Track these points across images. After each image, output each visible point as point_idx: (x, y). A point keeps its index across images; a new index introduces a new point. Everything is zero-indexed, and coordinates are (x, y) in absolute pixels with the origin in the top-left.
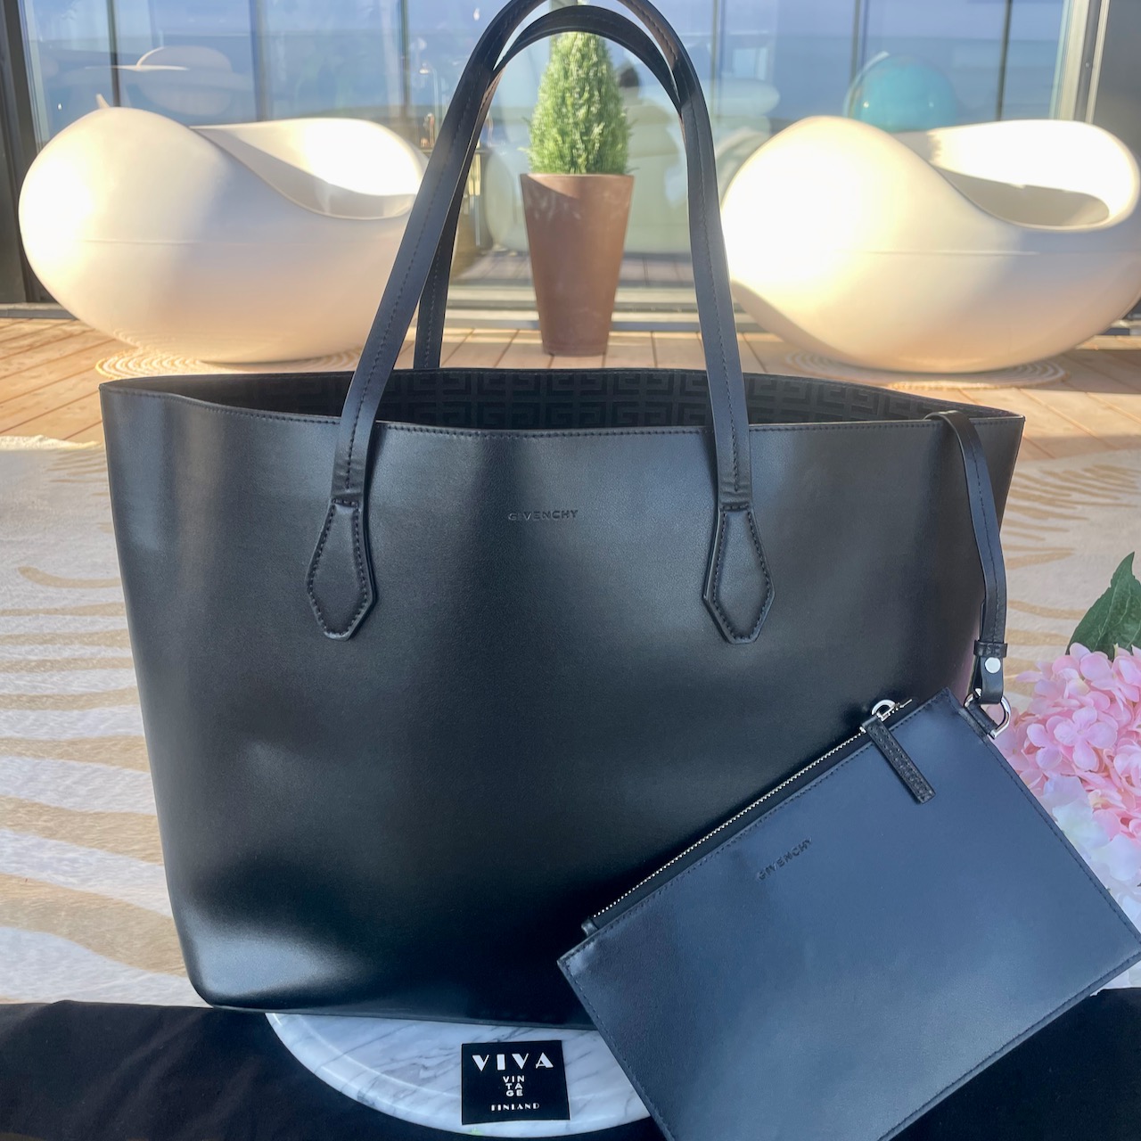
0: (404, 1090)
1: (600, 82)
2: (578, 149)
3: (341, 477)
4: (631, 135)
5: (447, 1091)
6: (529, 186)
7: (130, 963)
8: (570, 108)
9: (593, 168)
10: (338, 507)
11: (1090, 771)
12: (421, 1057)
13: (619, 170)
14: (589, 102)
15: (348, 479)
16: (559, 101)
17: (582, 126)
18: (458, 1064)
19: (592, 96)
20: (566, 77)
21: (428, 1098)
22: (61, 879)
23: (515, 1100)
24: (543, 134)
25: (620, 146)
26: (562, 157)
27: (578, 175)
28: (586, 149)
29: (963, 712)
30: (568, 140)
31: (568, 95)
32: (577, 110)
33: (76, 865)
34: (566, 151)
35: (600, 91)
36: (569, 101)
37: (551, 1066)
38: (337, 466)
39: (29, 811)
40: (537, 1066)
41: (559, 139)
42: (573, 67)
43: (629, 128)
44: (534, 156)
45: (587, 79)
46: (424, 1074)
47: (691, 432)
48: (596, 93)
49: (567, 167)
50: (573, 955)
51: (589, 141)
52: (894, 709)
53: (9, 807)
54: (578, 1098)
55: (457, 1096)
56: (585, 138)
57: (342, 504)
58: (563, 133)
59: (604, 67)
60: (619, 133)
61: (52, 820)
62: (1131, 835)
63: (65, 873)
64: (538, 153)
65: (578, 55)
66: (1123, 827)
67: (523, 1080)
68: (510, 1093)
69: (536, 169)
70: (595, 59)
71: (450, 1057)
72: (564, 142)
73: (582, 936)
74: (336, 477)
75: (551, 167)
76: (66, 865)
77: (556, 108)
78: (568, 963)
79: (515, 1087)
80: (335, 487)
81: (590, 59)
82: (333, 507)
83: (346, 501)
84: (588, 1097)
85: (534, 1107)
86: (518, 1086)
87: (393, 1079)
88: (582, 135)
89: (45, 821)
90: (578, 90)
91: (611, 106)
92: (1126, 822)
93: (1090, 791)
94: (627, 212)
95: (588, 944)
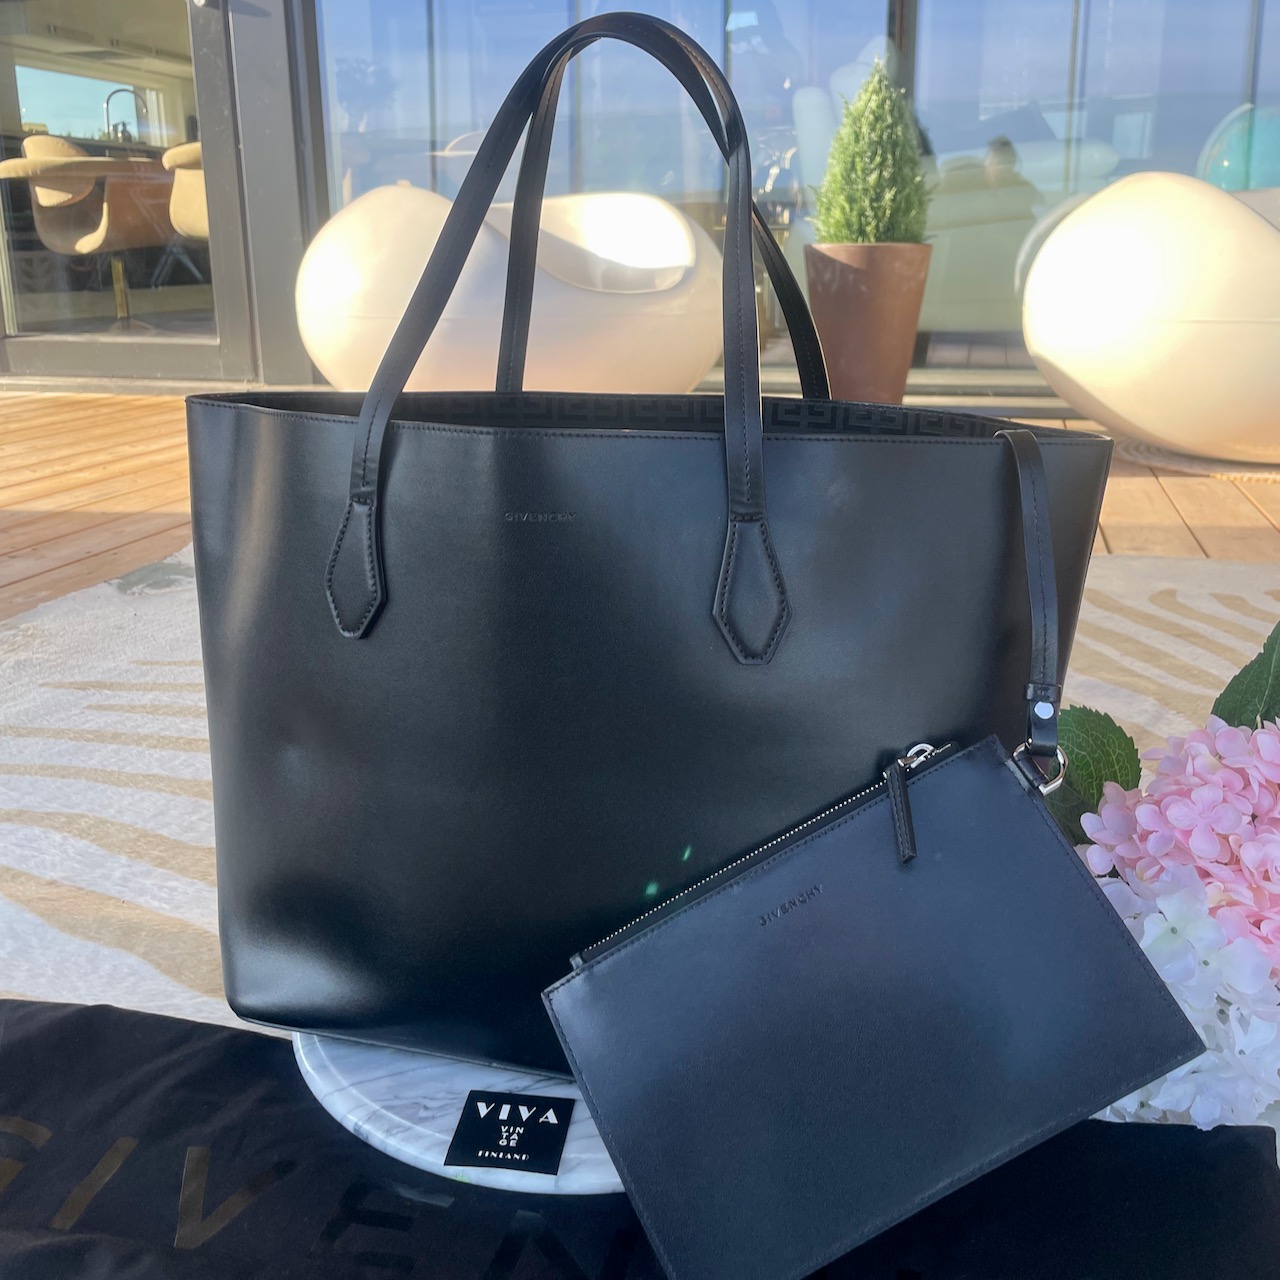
0: (398, 1126)
1: (895, 144)
2: (866, 217)
3: (358, 475)
4: (930, 200)
5: (438, 1132)
6: (814, 259)
7: (191, 987)
8: (859, 173)
9: (883, 237)
10: (354, 504)
11: (1217, 862)
12: (425, 1097)
13: (914, 238)
14: (882, 165)
15: (364, 477)
16: (849, 166)
17: (872, 192)
18: (459, 1109)
19: (884, 160)
20: (857, 140)
21: (420, 1137)
22: (156, 904)
23: (507, 1149)
24: (830, 203)
25: (913, 213)
26: (849, 225)
27: (866, 244)
28: (876, 216)
29: (1010, 763)
30: (856, 207)
31: (858, 159)
32: (868, 175)
33: (174, 893)
34: (854, 219)
35: (894, 154)
36: (859, 166)
37: (556, 1121)
38: (355, 465)
39: (149, 841)
40: (541, 1120)
41: (847, 206)
42: (865, 130)
43: (929, 193)
44: (820, 226)
45: (880, 142)
46: (423, 1113)
47: (711, 439)
48: (889, 156)
49: (854, 237)
50: (557, 988)
51: (879, 207)
52: (930, 754)
53: (132, 836)
54: (572, 1156)
55: (450, 1138)
57: (359, 502)
58: (851, 200)
59: (899, 128)
60: (915, 199)
61: (166, 851)
62: (1266, 940)
63: (161, 899)
64: (824, 223)
65: (871, 117)
66: (1256, 930)
67: (521, 1131)
68: (502, 1142)
69: (823, 240)
70: (889, 120)
71: (455, 1101)
72: (851, 209)
73: (570, 969)
74: (354, 475)
75: (837, 237)
76: (165, 892)
77: (845, 174)
78: (551, 996)
79: (510, 1137)
80: (353, 485)
81: (886, 120)
82: (351, 505)
83: (361, 499)
84: (584, 1156)
85: (524, 1157)
86: (515, 1136)
87: (390, 1115)
88: (872, 201)
89: (160, 851)
90: (869, 154)
91: (907, 170)
92: (1257, 924)
93: (1209, 883)
94: (922, 284)
95: (573, 977)
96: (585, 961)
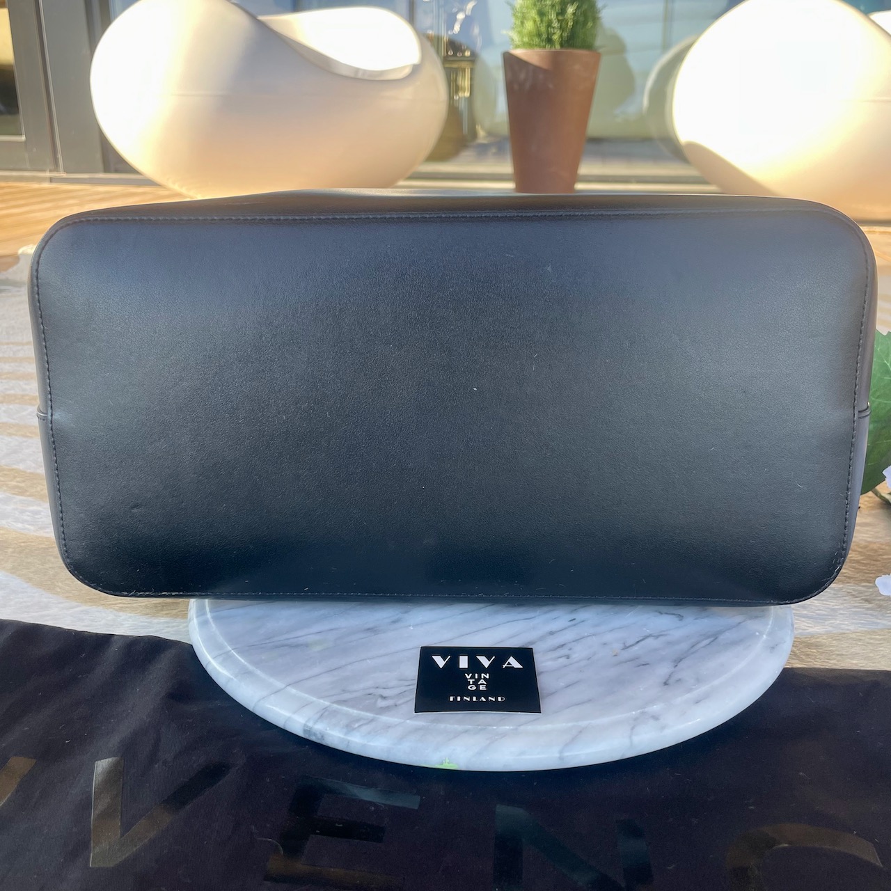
2: (553, 28)
6: (511, 62)
9: (566, 44)
13: (589, 46)
17: (558, 7)
21: (387, 727)
22: (19, 525)
23: (477, 693)
24: (524, 16)
26: (539, 35)
27: (553, 50)
28: (561, 28)
30: (545, 19)
34: (543, 29)
37: (520, 666)
39: (6, 474)
41: (538, 19)
44: (515, 36)
49: (543, 44)
51: (562, 20)
56: (560, 18)
58: (541, 14)
60: (589, 15)
61: (24, 481)
63: (23, 522)
64: (519, 34)
68: (472, 688)
69: (517, 47)
72: (542, 21)
75: (529, 44)
76: (28, 516)
79: (478, 683)
85: (500, 700)
86: (482, 682)
87: (346, 709)
88: (558, 14)
89: (18, 482)
94: (593, 84)
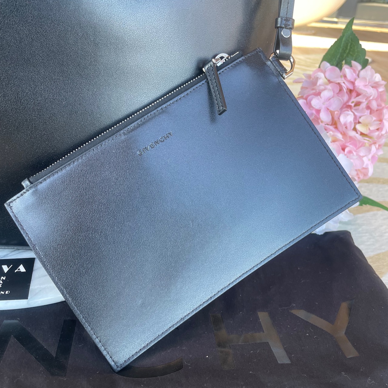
29: (268, 62)
40: (16, 271)
52: (227, 58)
67: (4, 279)
73: (22, 188)
78: (12, 205)
85: (7, 293)
86: (1, 282)
92: (343, 149)
93: (327, 132)
95: (25, 193)
96: (31, 183)
